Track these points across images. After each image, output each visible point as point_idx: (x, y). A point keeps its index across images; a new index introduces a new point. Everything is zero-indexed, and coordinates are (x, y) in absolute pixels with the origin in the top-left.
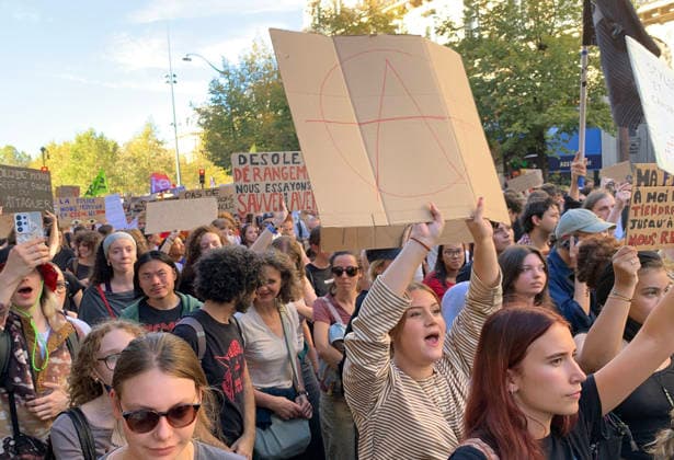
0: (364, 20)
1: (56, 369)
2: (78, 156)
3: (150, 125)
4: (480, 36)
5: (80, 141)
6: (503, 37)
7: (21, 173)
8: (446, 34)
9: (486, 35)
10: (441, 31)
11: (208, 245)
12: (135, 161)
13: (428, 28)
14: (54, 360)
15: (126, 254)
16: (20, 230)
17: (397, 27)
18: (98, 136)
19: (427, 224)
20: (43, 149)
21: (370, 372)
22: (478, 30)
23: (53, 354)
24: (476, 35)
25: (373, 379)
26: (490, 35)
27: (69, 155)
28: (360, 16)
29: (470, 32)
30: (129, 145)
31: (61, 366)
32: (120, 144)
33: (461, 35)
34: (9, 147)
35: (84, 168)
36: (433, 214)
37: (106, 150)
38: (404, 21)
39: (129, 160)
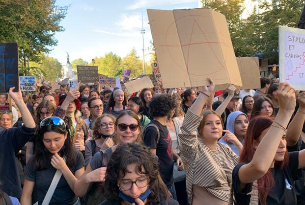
0: (226, 4)
1: (79, 136)
2: (106, 63)
3: (133, 50)
4: (281, 9)
5: (106, 57)
6: (292, 9)
7: (87, 68)
8: (264, 8)
9: (283, 8)
10: (261, 7)
11: (146, 95)
12: (127, 65)
13: (255, 6)
14: (78, 133)
15: (121, 98)
16: (71, 86)
17: (240, 6)
18: (113, 54)
19: (208, 86)
20: (93, 60)
21: (190, 147)
22: (279, 6)
23: (78, 131)
24: (278, 8)
25: (192, 149)
26: (285, 8)
27: (103, 62)
28: (224, 2)
29: (275, 7)
30: (125, 58)
31: (81, 135)
32: (122, 58)
33: (271, 8)
34: (80, 59)
35: (108, 67)
36: (210, 82)
37: (116, 60)
38: (244, 4)
39: (125, 64)
